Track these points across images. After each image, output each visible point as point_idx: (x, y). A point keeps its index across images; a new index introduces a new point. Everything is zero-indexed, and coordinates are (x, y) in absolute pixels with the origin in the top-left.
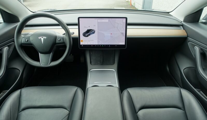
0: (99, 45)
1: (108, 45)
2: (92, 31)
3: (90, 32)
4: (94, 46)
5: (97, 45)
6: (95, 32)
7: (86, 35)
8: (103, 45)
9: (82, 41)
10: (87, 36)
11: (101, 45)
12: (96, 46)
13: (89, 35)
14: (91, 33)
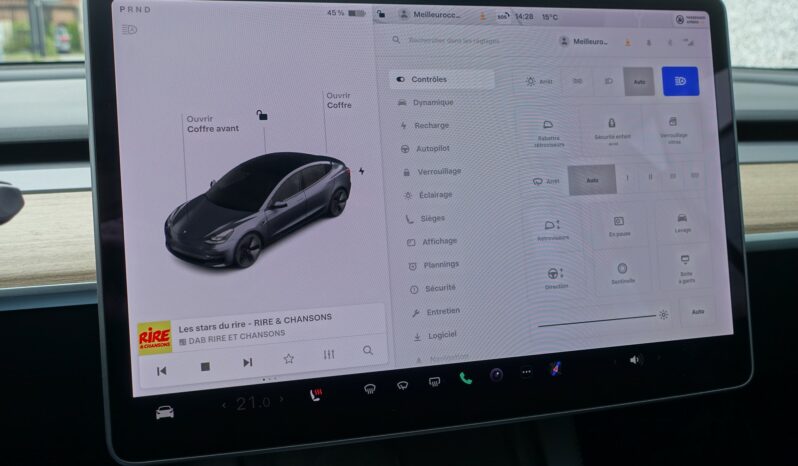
0: (417, 376)
1: (541, 362)
2: (304, 185)
3: (281, 196)
4: (342, 389)
5: (385, 380)
6: (344, 188)
7: (227, 239)
8: (471, 368)
9: (157, 338)
10: (241, 258)
11: (448, 372)
12: (370, 389)
13: (269, 237)
14: (293, 202)
